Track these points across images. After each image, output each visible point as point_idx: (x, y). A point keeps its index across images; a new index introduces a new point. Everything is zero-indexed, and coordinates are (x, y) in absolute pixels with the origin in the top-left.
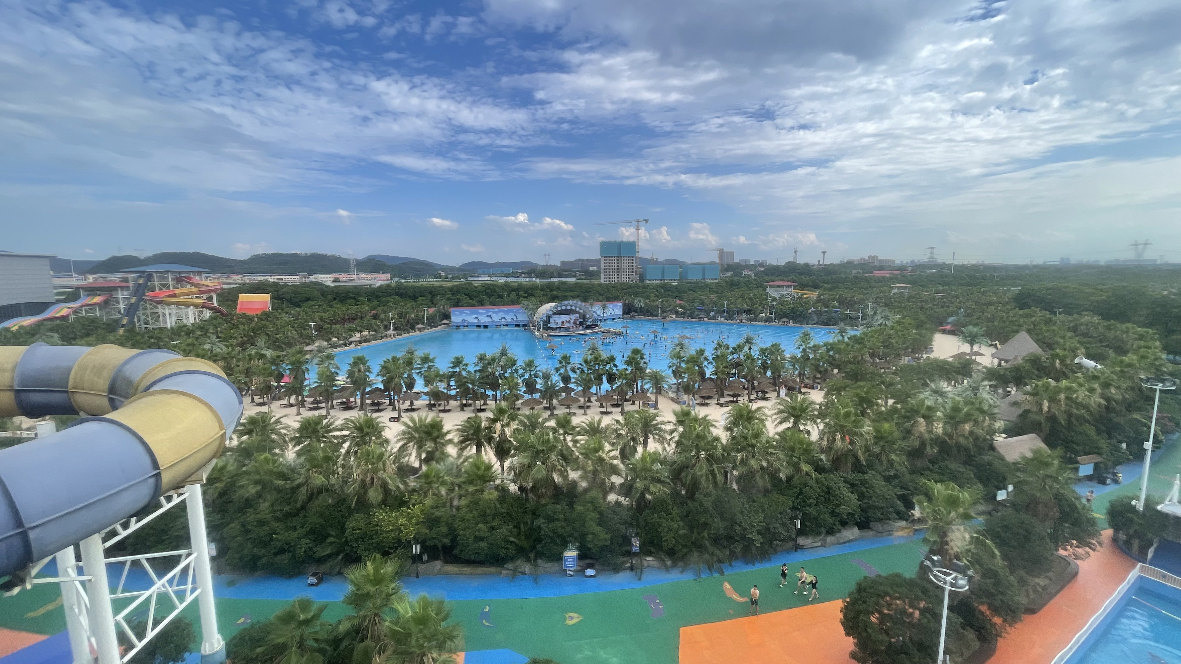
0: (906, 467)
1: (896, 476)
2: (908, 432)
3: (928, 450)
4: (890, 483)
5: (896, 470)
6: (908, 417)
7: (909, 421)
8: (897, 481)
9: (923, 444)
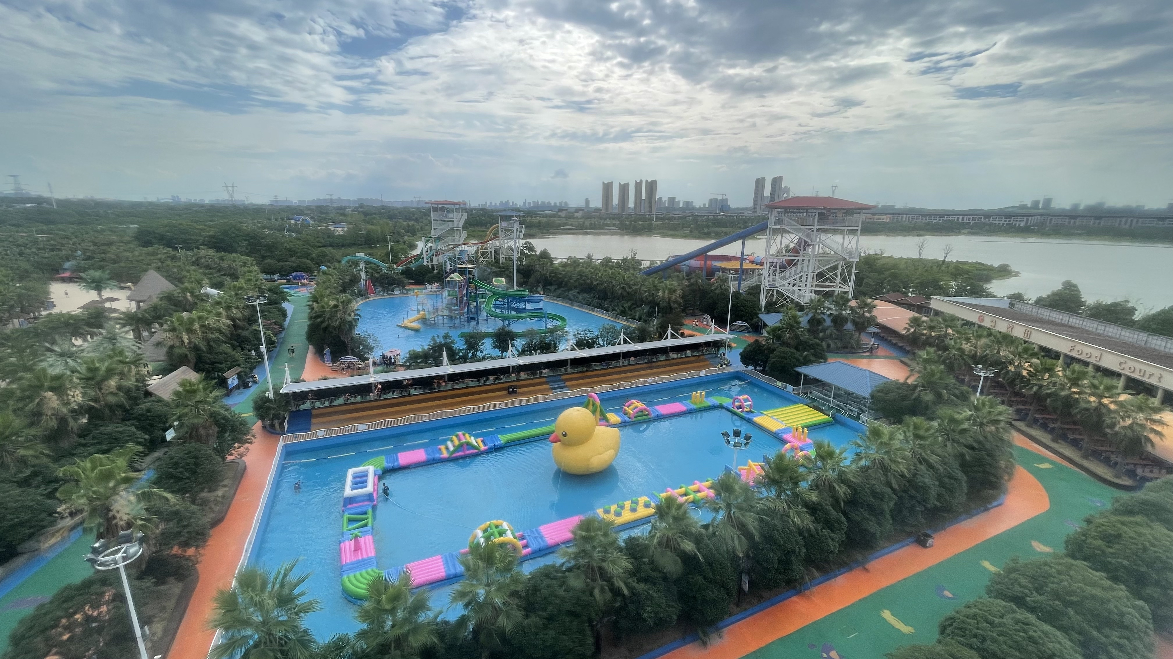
0: (48, 456)
1: (35, 474)
2: (37, 415)
3: (72, 423)
4: (29, 485)
5: (33, 466)
6: (28, 397)
7: (32, 401)
8: (40, 478)
9: (63, 421)
